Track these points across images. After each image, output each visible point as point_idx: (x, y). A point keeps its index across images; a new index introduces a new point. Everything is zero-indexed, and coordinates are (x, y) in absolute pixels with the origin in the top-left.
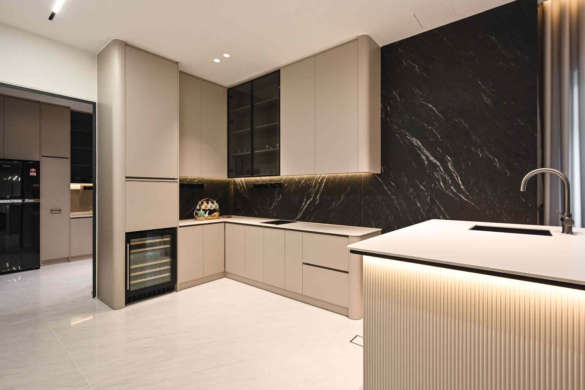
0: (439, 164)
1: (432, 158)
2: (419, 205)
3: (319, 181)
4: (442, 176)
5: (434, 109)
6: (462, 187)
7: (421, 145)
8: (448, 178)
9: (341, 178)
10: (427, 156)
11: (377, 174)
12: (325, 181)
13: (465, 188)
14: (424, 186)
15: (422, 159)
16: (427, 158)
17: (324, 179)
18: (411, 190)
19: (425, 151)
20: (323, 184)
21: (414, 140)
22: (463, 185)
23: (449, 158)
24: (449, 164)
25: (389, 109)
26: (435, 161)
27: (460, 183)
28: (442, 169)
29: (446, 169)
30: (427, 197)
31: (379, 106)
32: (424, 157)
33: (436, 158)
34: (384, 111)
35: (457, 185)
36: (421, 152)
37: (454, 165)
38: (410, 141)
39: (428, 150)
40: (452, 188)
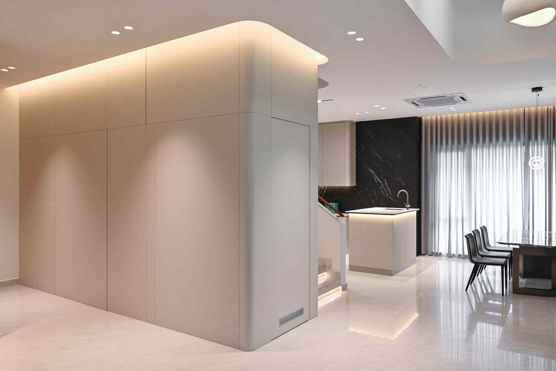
0: (381, 183)
1: (378, 180)
2: (373, 202)
3: (323, 188)
4: (383, 188)
5: (379, 157)
6: (391, 194)
7: (374, 173)
8: (385, 189)
9: (335, 187)
10: (377, 178)
11: (354, 186)
12: (326, 188)
13: (392, 194)
14: (375, 193)
15: (374, 180)
16: (377, 179)
17: (325, 188)
18: (370, 194)
19: (376, 176)
20: (325, 190)
21: (371, 170)
22: (391, 193)
23: (386, 180)
24: (386, 183)
25: (360, 154)
26: (380, 181)
27: (390, 191)
28: (383, 185)
29: (384, 185)
30: (376, 198)
31: (355, 152)
32: (375, 179)
33: (380, 180)
34: (357, 154)
35: (388, 193)
36: (374, 176)
37: (388, 184)
38: (369, 171)
39: (377, 176)
40: (387, 194)
